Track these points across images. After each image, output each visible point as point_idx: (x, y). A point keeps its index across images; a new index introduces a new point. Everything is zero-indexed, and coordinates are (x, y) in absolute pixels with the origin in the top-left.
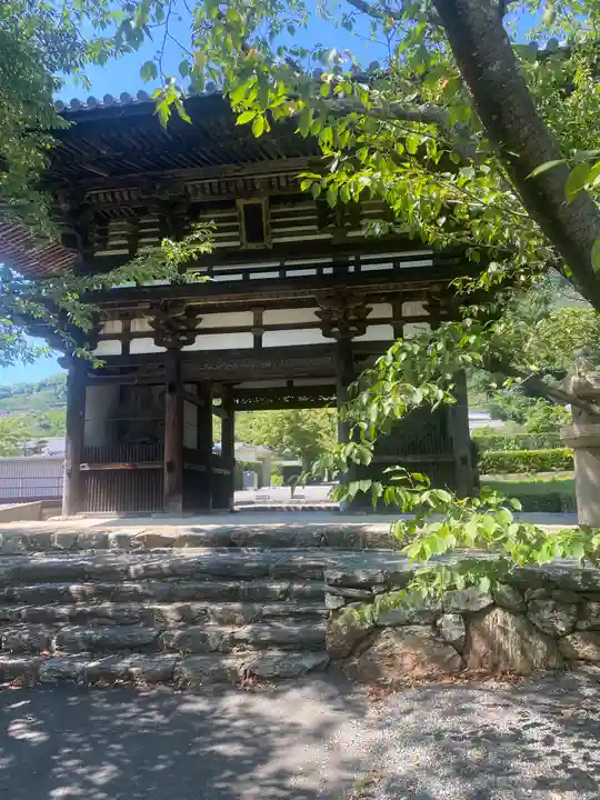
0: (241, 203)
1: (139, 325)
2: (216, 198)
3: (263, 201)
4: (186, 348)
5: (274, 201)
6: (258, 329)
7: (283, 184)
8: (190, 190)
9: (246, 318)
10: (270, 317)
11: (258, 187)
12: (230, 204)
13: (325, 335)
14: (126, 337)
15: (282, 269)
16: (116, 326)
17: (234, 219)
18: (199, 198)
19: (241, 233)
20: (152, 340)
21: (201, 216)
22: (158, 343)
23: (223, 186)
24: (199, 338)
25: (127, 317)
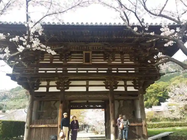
0: (84, 52)
1: (52, 83)
2: (78, 50)
3: (91, 52)
4: (66, 90)
5: (93, 52)
6: (87, 86)
7: (97, 48)
8: (71, 47)
9: (84, 83)
10: (91, 83)
11: (90, 48)
12: (82, 52)
13: (106, 88)
14: (48, 87)
15: (97, 70)
16: (45, 83)
17: (82, 56)
18: (73, 50)
19: (83, 60)
20: (56, 88)
21: (72, 55)
22: (58, 89)
23: (81, 48)
24: (70, 88)
25: (48, 81)
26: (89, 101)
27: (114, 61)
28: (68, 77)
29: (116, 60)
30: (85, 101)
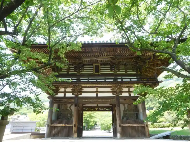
0: (94, 64)
1: (69, 90)
2: (89, 63)
3: (99, 65)
4: (79, 96)
5: (101, 65)
6: (97, 92)
7: (104, 61)
8: (83, 61)
9: (94, 89)
10: (100, 89)
11: (99, 61)
12: (92, 65)
13: (113, 94)
14: (65, 92)
15: (105, 79)
16: (62, 90)
17: (92, 68)
18: (85, 63)
19: (94, 71)
20: (71, 93)
21: (84, 67)
22: (73, 94)
23: (91, 61)
24: (83, 94)
25: (65, 88)
26: (99, 105)
27: (119, 71)
28: (81, 85)
29: (121, 70)
30: (96, 105)
